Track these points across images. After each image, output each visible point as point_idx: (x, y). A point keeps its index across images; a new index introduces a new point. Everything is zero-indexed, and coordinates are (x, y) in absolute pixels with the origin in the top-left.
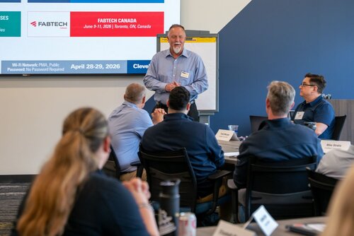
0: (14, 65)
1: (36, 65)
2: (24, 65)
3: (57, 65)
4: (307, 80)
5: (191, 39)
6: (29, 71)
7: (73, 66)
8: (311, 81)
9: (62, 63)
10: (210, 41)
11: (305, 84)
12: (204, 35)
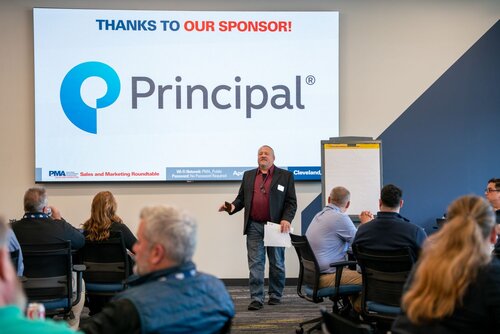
0: (178, 172)
1: (199, 172)
2: (188, 172)
3: (220, 172)
4: (492, 185)
5: (354, 145)
6: (194, 178)
7: (235, 173)
8: (497, 186)
9: (225, 170)
10: (373, 147)
11: (490, 190)
12: (366, 141)
